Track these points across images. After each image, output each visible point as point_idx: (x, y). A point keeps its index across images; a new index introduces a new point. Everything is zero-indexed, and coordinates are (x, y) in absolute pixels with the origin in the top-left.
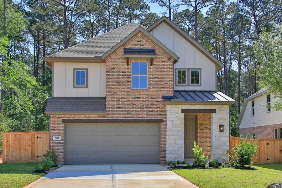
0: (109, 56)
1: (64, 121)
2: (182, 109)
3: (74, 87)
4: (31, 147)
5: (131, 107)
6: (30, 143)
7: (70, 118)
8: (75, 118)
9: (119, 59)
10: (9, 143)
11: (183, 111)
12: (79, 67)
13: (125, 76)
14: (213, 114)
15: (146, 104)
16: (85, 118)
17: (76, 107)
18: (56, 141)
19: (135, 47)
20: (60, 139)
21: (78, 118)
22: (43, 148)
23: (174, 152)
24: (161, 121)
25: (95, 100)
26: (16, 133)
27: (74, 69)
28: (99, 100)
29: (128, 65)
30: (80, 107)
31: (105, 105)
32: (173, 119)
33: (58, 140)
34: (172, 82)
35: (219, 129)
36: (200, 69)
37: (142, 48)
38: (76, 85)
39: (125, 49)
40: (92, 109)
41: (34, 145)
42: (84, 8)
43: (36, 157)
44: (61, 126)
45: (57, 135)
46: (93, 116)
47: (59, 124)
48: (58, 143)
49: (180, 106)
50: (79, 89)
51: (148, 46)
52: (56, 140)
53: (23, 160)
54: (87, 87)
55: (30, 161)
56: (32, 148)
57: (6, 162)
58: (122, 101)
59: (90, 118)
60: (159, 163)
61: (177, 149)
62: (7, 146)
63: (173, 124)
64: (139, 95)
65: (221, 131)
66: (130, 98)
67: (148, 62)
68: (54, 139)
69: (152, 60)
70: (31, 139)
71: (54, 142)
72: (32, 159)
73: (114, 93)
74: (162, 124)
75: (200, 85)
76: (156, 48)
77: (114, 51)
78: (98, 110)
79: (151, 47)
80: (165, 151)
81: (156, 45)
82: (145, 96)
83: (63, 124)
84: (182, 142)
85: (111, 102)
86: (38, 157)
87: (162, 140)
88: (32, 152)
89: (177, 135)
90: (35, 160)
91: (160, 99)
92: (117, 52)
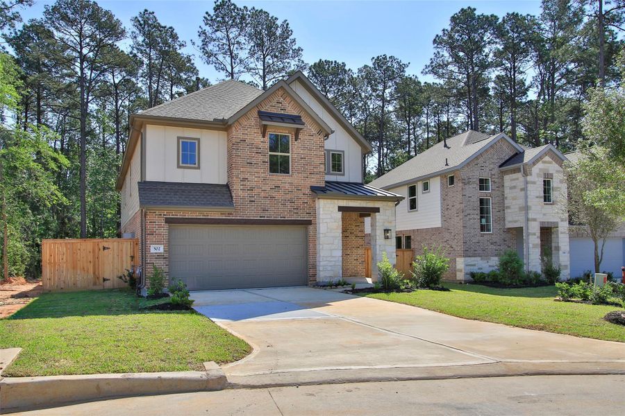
0: (237, 120)
1: (168, 221)
2: (339, 207)
3: (179, 167)
4: (92, 264)
5: (268, 201)
6: (90, 258)
7: (178, 217)
8: (187, 217)
9: (251, 127)
10: (54, 257)
11: (341, 209)
12: (186, 135)
13: (260, 153)
14: (377, 214)
15: (288, 197)
16: (201, 217)
17: (187, 199)
18: (156, 253)
19: (274, 111)
20: (162, 250)
21: (190, 217)
22: (113, 266)
23: (329, 268)
24: (309, 223)
25: (213, 189)
26: (66, 241)
27: (179, 138)
28: (218, 189)
29: (264, 137)
30: (194, 199)
31: (232, 197)
32: (328, 221)
33: (158, 251)
34: (322, 166)
35: (383, 236)
36: (343, 152)
37: (282, 112)
38: (182, 163)
39: (259, 112)
40: (213, 203)
41: (99, 261)
42: (109, 60)
43: (101, 280)
44: (164, 230)
45: (158, 244)
46: (215, 213)
47: (160, 226)
48: (159, 256)
49: (336, 201)
50: (186, 170)
51: (291, 110)
52: (156, 251)
53: (79, 285)
54: (199, 168)
55: (91, 287)
56: (94, 266)
57: (50, 291)
58: (256, 191)
59: (209, 217)
60: (306, 285)
61: (333, 263)
62: (50, 263)
63: (328, 228)
64: (279, 183)
65: (387, 238)
66: (267, 188)
67: (290, 135)
68: (152, 251)
69: (297, 132)
70: (94, 251)
71: (152, 255)
72: (95, 284)
73: (244, 179)
74: (311, 227)
75: (343, 175)
76: (302, 114)
77: (243, 113)
78: (222, 205)
79: (295, 113)
80: (314, 267)
81: (303, 109)
82: (287, 186)
83: (167, 226)
84: (340, 253)
85: (240, 193)
86: (104, 280)
87: (311, 251)
88: (94, 273)
89: (333, 244)
90: (100, 284)
91: (308, 191)
92: (249, 115)
